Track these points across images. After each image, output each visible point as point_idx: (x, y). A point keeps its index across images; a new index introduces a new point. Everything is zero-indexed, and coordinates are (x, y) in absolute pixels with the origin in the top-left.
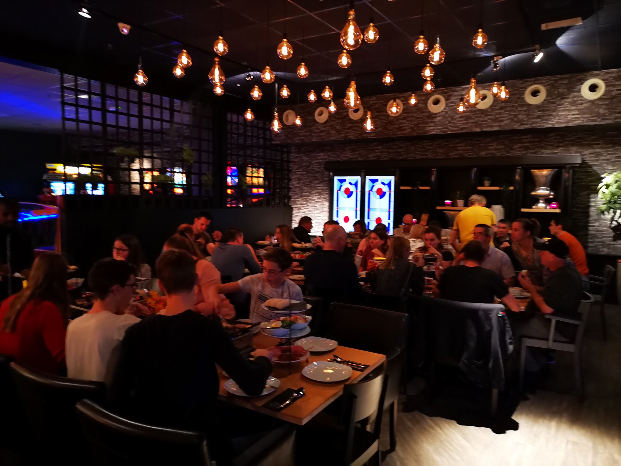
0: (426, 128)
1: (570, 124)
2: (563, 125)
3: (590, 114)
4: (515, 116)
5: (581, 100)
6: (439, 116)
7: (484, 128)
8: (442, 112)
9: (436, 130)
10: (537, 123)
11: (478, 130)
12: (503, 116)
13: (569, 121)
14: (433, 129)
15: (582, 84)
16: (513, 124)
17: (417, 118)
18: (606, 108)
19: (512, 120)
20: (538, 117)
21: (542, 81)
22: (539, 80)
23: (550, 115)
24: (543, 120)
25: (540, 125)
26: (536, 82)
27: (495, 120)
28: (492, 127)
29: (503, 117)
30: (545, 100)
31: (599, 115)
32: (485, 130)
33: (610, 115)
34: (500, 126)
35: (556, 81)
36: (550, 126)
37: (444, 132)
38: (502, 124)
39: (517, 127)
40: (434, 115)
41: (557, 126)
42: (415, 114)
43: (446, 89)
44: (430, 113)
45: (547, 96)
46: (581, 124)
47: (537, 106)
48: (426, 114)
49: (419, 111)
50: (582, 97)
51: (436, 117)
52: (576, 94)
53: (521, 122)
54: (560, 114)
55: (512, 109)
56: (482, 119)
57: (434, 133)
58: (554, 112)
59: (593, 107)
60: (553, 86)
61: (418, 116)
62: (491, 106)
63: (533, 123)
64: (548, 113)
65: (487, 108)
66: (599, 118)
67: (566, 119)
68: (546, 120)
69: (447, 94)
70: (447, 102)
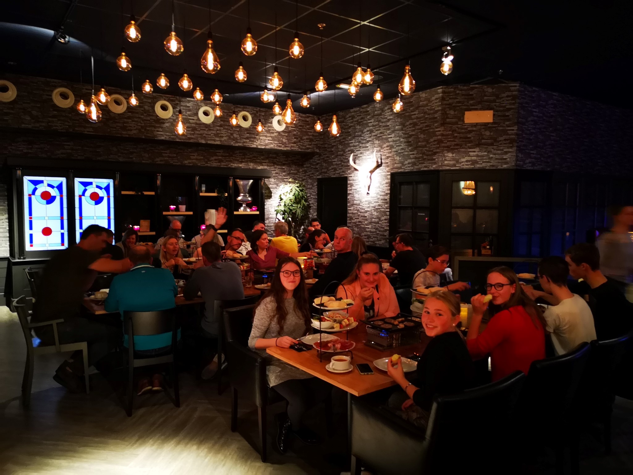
0: (154, 132)
1: (267, 147)
2: (263, 147)
3: (278, 141)
4: (232, 134)
5: (273, 130)
6: (167, 123)
7: (208, 140)
8: (170, 118)
9: (165, 136)
10: (246, 142)
11: (203, 142)
12: (222, 132)
13: (266, 145)
14: (162, 135)
15: (273, 118)
16: (230, 141)
17: (144, 120)
18: (286, 138)
19: (230, 138)
20: (247, 138)
21: (249, 110)
22: (246, 108)
23: (255, 138)
24: (250, 141)
25: (248, 144)
26: (244, 109)
27: (217, 135)
28: (215, 140)
29: (223, 134)
30: (251, 125)
31: (283, 143)
32: (209, 142)
33: (289, 144)
34: (221, 141)
35: (257, 112)
36: (255, 146)
37: (173, 138)
38: (223, 139)
39: (233, 143)
40: (162, 121)
41: (259, 147)
42: (142, 115)
43: (172, 97)
44: (158, 117)
45: (252, 122)
46: (273, 148)
47: (246, 129)
48: (153, 118)
49: (145, 113)
50: (273, 128)
51: (164, 123)
52: (269, 125)
53: (235, 139)
54: (261, 138)
55: (229, 128)
56: (206, 132)
57: (163, 138)
58: (257, 136)
59: (280, 137)
60: (255, 114)
61: (145, 118)
62: (213, 122)
63: (244, 142)
64: (253, 136)
65: (210, 124)
66: (283, 145)
67: (264, 142)
68: (253, 141)
69: (175, 103)
70: (174, 110)
